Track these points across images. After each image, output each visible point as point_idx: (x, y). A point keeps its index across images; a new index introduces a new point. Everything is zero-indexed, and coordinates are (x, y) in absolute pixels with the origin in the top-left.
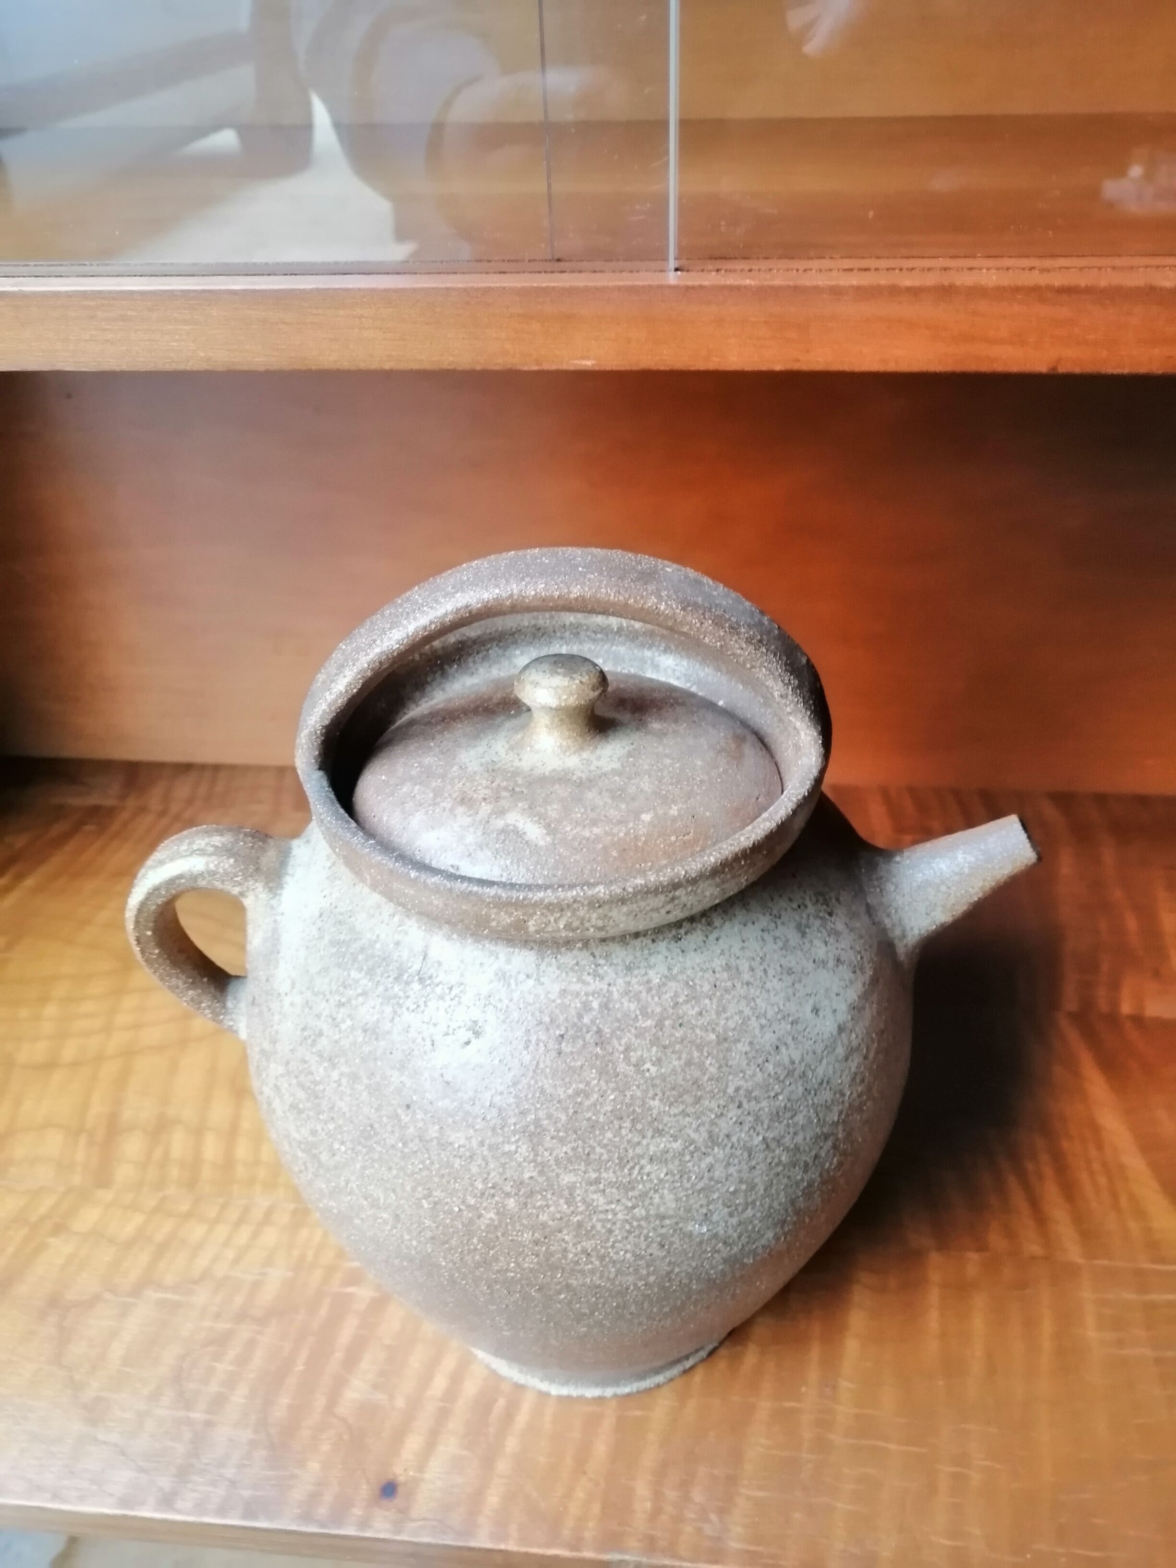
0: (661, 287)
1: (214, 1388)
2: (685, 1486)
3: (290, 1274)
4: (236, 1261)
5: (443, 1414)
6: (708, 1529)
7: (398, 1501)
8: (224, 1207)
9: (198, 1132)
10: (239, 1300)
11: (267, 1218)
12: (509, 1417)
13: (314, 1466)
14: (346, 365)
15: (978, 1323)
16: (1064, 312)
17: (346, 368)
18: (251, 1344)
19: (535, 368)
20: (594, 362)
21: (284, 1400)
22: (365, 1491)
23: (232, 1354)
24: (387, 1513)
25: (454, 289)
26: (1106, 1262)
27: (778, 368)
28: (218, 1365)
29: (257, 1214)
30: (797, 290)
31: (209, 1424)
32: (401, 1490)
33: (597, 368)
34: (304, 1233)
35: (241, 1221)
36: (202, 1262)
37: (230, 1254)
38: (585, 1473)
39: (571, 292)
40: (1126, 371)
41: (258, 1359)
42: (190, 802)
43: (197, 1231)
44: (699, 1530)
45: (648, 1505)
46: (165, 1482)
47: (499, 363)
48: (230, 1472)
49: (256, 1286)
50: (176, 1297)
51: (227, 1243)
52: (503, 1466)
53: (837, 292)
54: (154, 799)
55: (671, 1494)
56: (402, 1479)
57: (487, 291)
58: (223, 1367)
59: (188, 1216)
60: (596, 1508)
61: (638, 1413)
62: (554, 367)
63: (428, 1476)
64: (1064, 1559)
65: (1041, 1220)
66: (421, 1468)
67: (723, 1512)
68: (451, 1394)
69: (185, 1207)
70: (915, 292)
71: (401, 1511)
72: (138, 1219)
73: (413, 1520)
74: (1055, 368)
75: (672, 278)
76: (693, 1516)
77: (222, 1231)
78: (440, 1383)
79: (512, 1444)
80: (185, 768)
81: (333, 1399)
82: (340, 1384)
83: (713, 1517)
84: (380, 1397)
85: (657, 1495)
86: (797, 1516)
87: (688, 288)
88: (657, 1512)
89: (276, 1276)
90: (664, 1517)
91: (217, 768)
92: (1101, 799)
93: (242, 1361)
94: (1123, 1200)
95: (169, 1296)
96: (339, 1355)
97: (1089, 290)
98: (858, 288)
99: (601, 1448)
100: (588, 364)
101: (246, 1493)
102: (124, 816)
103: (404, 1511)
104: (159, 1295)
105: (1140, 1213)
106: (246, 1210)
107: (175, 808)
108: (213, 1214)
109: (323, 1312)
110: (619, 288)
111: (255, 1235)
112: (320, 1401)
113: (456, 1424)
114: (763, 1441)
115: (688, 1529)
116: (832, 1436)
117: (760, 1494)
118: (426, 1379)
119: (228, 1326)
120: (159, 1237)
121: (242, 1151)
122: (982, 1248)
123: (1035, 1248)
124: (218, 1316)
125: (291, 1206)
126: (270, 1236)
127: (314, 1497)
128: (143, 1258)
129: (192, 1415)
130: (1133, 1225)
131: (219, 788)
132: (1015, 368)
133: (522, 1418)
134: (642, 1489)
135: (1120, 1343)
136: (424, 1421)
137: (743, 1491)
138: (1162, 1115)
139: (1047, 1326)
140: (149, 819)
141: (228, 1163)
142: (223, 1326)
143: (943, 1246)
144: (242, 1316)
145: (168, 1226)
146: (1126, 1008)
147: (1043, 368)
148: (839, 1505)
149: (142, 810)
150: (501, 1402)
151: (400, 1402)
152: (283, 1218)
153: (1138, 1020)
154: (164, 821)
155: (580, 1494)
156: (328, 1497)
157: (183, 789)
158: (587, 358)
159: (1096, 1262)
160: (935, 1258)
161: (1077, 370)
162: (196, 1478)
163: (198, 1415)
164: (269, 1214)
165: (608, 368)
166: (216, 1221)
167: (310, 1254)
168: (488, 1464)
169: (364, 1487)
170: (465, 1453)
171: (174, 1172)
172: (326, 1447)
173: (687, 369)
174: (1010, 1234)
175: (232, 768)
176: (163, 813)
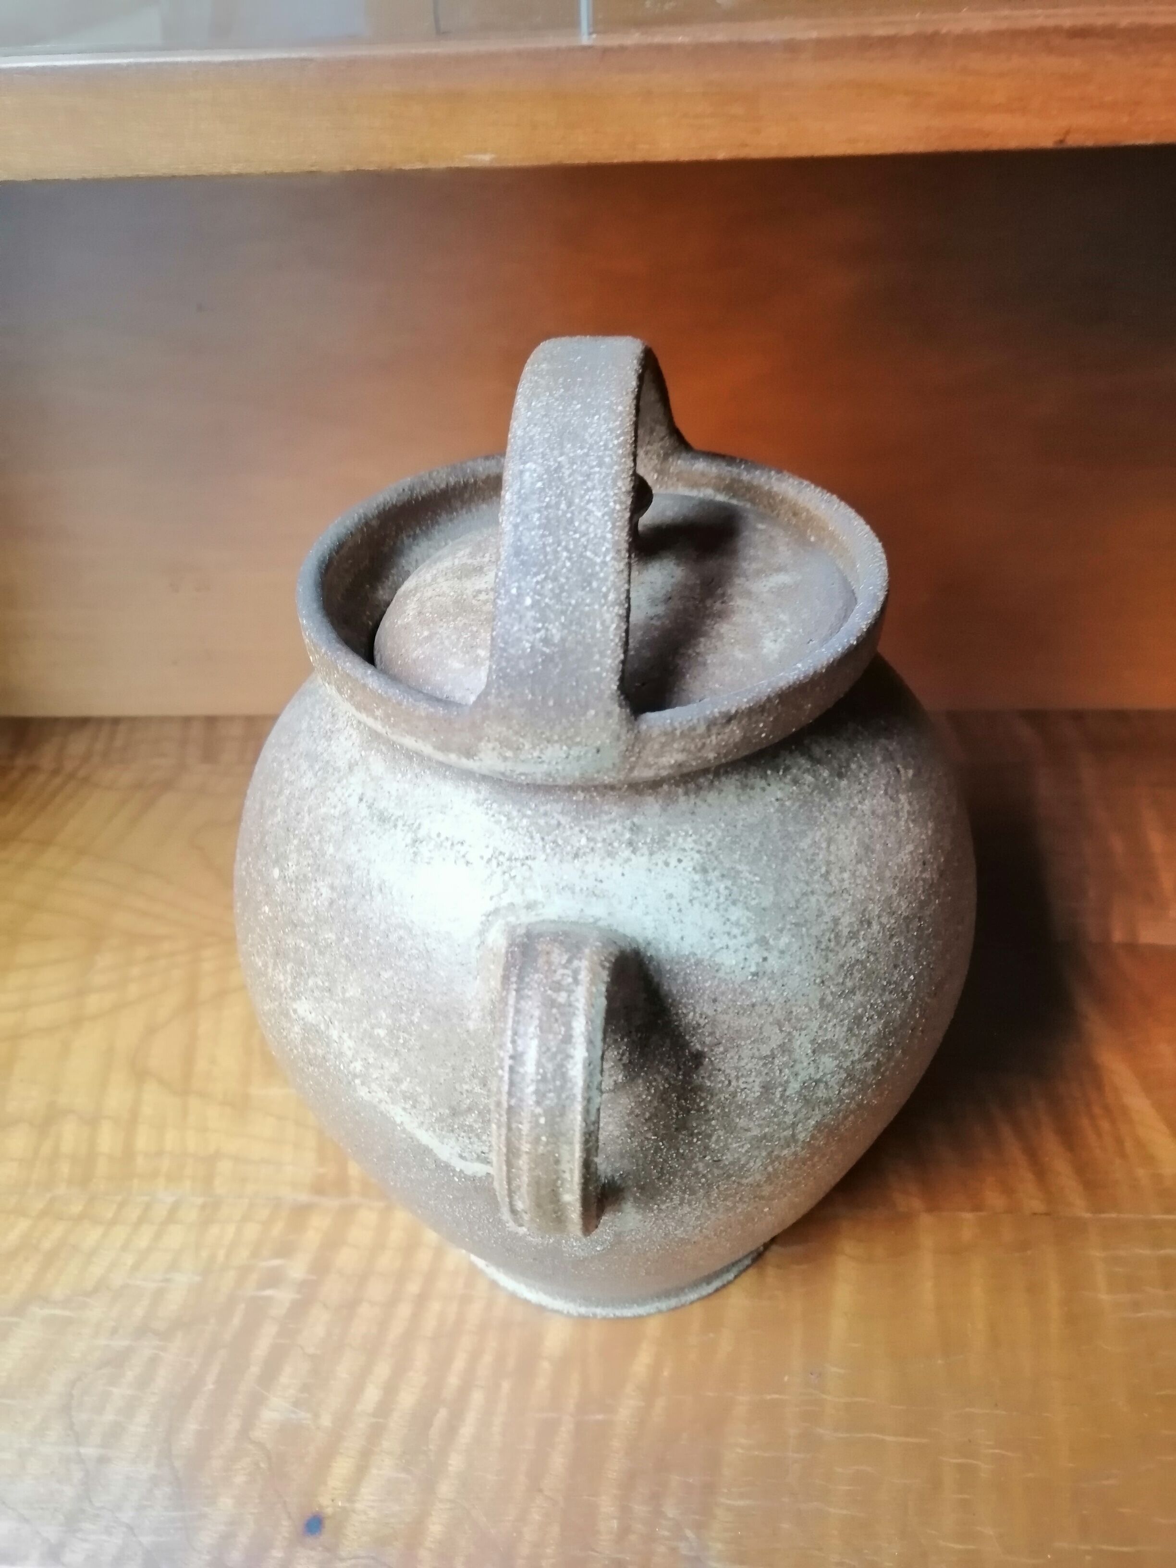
0: (571, 50)
1: (109, 1417)
2: (656, 1498)
3: (198, 1279)
4: (136, 1267)
5: (376, 1432)
6: (684, 1549)
7: (325, 1537)
8: (122, 1205)
9: (92, 1121)
10: (139, 1312)
11: (171, 1217)
12: (451, 1430)
13: (226, 1502)
14: (182, 169)
15: (978, 1293)
16: (1076, 64)
17: (184, 173)
18: (154, 1362)
19: (419, 166)
20: (493, 156)
21: (192, 1426)
22: (286, 1527)
23: (130, 1375)
24: (312, 1553)
25: (311, 60)
26: (1114, 1215)
27: (721, 155)
28: (115, 1390)
29: (160, 1212)
30: (744, 47)
31: (102, 1460)
32: (328, 1524)
33: (496, 165)
34: (214, 1230)
35: (141, 1220)
36: (97, 1270)
37: (129, 1260)
38: (540, 1491)
39: (459, 60)
40: (1150, 141)
41: (162, 1379)
42: (86, 758)
43: (92, 1235)
44: (674, 1550)
45: (615, 1524)
46: (52, 1532)
47: (374, 161)
48: (127, 1515)
49: (159, 1296)
50: (67, 1313)
51: (125, 1248)
52: (445, 1489)
53: (792, 48)
54: (46, 756)
55: (640, 1509)
56: (329, 1511)
57: (352, 63)
58: (120, 1393)
59: (80, 1218)
60: (555, 1530)
61: (600, 1417)
62: (443, 165)
63: (358, 1506)
64: (1088, 1558)
65: (1041, 1173)
66: (352, 1496)
67: (700, 1527)
68: (384, 1408)
69: (76, 1208)
70: (890, 43)
71: (327, 1549)
72: (23, 1225)
73: (342, 1560)
74: (1061, 141)
75: (585, 39)
76: (666, 1533)
77: (120, 1233)
78: (372, 1395)
79: (455, 1462)
80: (81, 723)
81: (249, 1419)
82: (257, 1401)
83: (689, 1533)
84: (304, 1416)
85: (625, 1511)
86: (786, 1526)
87: (606, 51)
88: (624, 1531)
89: (183, 1280)
90: (633, 1538)
91: (116, 721)
92: (1078, 716)
93: (144, 1382)
94: (1128, 1144)
95: (58, 1312)
96: (255, 1370)
97: (1109, 32)
98: (819, 42)
99: (558, 1462)
100: (485, 159)
101: (147, 1540)
102: (15, 775)
103: (332, 1549)
104: (47, 1312)
105: (1149, 1160)
106: (148, 1207)
107: (69, 766)
108: (109, 1215)
109: (236, 1321)
110: (519, 54)
111: (158, 1236)
112: (233, 1425)
113: (390, 1443)
114: (743, 1441)
115: (662, 1549)
116: (820, 1431)
117: (741, 1503)
118: (356, 1391)
119: (126, 1343)
120: (46, 1245)
121: (143, 1141)
122: (977, 1208)
123: (1034, 1203)
124: (114, 1332)
125: (200, 1201)
126: (176, 1236)
127: (227, 1539)
128: (29, 1271)
129: (83, 1450)
130: (1141, 1172)
131: (119, 742)
132: (1013, 143)
133: (467, 1431)
134: (607, 1506)
135: (1136, 1306)
136: (353, 1444)
137: (723, 1500)
138: (1164, 1049)
139: (1055, 1291)
140: (41, 778)
141: (129, 1154)
142: (120, 1343)
143: (933, 1208)
144: (142, 1331)
145: (59, 1230)
146: (1118, 936)
147: (1048, 143)
148: (832, 1510)
149: (33, 769)
150: (443, 1413)
151: (326, 1421)
152: (190, 1214)
153: (1132, 947)
154: (58, 781)
155: (536, 1516)
156: (243, 1538)
157: (77, 745)
158: (484, 151)
159: (1103, 1216)
160: (926, 1220)
161: (1090, 143)
162: (87, 1526)
163: (90, 1451)
164: (174, 1208)
165: (510, 164)
166: (113, 1222)
167: (221, 1254)
168: (428, 1486)
169: (285, 1523)
170: (403, 1475)
171: (65, 1169)
172: (240, 1479)
173: (609, 161)
174: (1008, 1190)
175: (134, 722)
176: (56, 772)
